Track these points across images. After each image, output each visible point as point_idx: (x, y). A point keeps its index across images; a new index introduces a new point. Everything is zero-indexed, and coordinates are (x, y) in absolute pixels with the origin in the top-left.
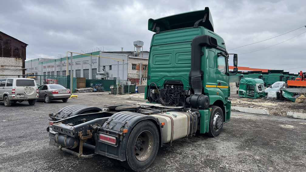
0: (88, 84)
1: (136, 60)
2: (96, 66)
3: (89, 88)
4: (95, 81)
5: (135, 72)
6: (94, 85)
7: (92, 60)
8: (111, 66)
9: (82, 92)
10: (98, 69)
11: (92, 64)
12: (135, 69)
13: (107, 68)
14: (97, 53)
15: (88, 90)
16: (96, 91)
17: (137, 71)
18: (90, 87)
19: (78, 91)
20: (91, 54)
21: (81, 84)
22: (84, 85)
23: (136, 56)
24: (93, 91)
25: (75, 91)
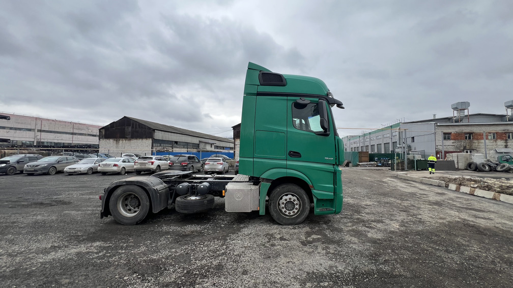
0: (371, 158)
1: (450, 128)
2: (396, 139)
3: (372, 163)
4: (380, 156)
5: (450, 142)
6: (379, 159)
7: (392, 133)
8: (413, 138)
9: (364, 166)
10: (398, 142)
11: (393, 137)
12: (449, 139)
13: (409, 141)
14: (398, 125)
15: (371, 164)
16: (380, 166)
17: (452, 141)
18: (374, 161)
19: (359, 165)
20: (391, 126)
21: (363, 159)
22: (367, 159)
23: (456, 122)
24: (378, 166)
25: (357, 165)
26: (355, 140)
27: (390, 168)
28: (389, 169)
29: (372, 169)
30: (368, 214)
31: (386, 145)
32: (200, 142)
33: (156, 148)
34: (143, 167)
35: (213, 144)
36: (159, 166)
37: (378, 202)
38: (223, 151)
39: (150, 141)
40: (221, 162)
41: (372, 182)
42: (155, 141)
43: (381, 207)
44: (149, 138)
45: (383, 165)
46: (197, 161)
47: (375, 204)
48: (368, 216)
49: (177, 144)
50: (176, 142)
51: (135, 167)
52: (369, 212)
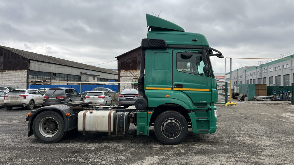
0: (270, 91)
3: (270, 96)
4: (279, 89)
6: (278, 92)
7: (292, 64)
9: (261, 100)
11: (293, 68)
15: (269, 98)
16: (279, 100)
18: (273, 94)
19: (256, 98)
20: (292, 56)
21: (261, 92)
22: (265, 92)
24: (276, 100)
25: (254, 99)
26: (251, 72)
27: (290, 102)
28: (289, 104)
29: (270, 104)
30: (267, 156)
31: (286, 77)
32: (81, 73)
33: (32, 80)
34: (14, 101)
35: (96, 76)
36: (32, 100)
37: (279, 141)
38: (107, 83)
39: (24, 73)
40: (103, 95)
41: (270, 117)
42: (31, 73)
43: (282, 147)
44: (24, 69)
45: (282, 99)
46: (76, 94)
47: (276, 144)
48: (268, 159)
49: (55, 76)
50: (55, 74)
51: (5, 101)
52: (269, 154)
